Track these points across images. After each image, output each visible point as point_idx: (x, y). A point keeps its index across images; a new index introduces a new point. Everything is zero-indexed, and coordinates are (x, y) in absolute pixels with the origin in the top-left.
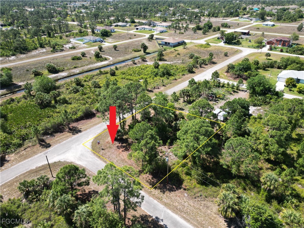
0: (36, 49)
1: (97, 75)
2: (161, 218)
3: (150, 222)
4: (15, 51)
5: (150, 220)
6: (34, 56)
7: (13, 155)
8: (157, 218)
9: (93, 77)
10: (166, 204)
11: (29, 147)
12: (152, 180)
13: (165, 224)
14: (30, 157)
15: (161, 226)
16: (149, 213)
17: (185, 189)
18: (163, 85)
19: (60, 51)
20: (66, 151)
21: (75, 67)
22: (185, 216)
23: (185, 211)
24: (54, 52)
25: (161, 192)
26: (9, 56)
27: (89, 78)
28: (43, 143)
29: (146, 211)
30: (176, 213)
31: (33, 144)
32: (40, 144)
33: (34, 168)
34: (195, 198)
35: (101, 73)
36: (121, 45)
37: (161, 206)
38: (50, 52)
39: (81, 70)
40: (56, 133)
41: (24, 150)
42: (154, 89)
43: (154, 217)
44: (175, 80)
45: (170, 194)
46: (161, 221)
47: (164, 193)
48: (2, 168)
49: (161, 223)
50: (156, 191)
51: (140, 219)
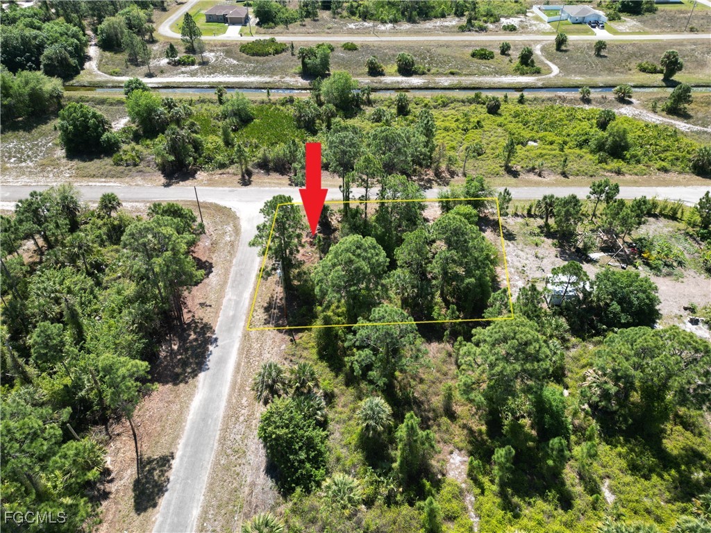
0: (443, 16)
1: (463, 102)
2: (218, 343)
3: (204, 337)
4: (403, 14)
5: (208, 334)
6: (419, 32)
7: (206, 174)
8: (216, 340)
9: (452, 103)
10: (246, 336)
11: (228, 173)
12: (278, 301)
13: (213, 352)
14: (215, 186)
15: (207, 349)
16: (217, 329)
17: (291, 340)
18: (564, 174)
19: (476, 31)
20: (251, 201)
21: (452, 74)
22: (243, 364)
23: (251, 360)
24: (463, 31)
25: (265, 320)
26: (386, 22)
27: (439, 102)
28: (247, 177)
29: (218, 324)
30: (240, 354)
31: (235, 172)
32: (243, 176)
34: (286, 359)
35: (476, 100)
36: (634, 45)
37: (238, 334)
38: (457, 29)
39: (456, 82)
40: (275, 171)
41: (221, 174)
42: (529, 171)
43: (214, 336)
44: (616, 173)
45: (271, 330)
46: (214, 345)
47: (265, 324)
48: (181, 183)
49: (211, 348)
50: (261, 315)
51: (200, 326)
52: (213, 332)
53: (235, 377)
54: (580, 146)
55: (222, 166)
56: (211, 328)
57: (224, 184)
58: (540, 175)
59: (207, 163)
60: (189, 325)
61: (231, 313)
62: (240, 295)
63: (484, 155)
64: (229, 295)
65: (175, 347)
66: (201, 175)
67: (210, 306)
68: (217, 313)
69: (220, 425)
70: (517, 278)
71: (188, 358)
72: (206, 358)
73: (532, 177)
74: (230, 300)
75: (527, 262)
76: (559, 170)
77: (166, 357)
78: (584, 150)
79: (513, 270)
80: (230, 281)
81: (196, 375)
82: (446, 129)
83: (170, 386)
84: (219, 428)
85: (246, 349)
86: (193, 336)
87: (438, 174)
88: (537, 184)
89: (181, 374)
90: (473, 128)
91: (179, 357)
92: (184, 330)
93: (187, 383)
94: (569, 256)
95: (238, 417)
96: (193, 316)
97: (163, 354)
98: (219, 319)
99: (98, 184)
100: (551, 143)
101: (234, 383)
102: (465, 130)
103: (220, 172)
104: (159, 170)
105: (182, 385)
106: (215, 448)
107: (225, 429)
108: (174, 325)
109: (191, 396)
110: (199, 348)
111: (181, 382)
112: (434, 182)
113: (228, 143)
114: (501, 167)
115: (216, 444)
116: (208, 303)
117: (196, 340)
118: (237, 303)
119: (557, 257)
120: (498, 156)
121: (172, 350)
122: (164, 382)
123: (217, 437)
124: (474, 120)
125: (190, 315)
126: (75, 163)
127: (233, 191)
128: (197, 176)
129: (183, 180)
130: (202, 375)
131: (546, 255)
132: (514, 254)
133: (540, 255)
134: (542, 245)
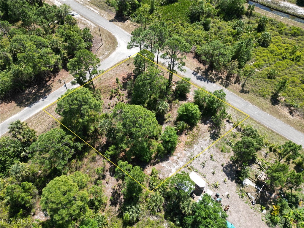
2: (45, 100)
3: (44, 94)
7: (129, 22)
13: (39, 102)
14: (125, 30)
15: (39, 99)
22: (41, 113)
23: (44, 114)
29: (54, 92)
30: (45, 109)
33: (113, 35)
34: (53, 122)
42: (287, 106)
43: (47, 96)
46: (43, 99)
48: (117, 22)
49: (41, 100)
51: (49, 89)
52: (48, 94)
53: (33, 116)
56: (50, 92)
57: (129, 31)
58: (291, 112)
60: (47, 85)
63: (272, 80)
65: (33, 91)
67: (61, 83)
68: (59, 87)
70: (185, 160)
71: (31, 98)
72: (35, 102)
73: (285, 111)
75: (202, 156)
77: (27, 93)
79: (189, 154)
81: (25, 107)
82: (272, 52)
83: (16, 104)
85: (49, 108)
86: (42, 91)
88: (281, 116)
89: (24, 103)
90: (290, 59)
91: (30, 96)
92: (43, 87)
93: (20, 107)
94: (231, 171)
96: (52, 83)
97: (27, 91)
98: (57, 90)
99: (92, 9)
101: (30, 118)
102: (283, 58)
103: (135, 24)
104: (116, 12)
105: (19, 107)
108: (42, 83)
109: (16, 113)
110: (38, 97)
111: (20, 106)
113: (151, 12)
114: (272, 93)
117: (41, 93)
119: (222, 166)
121: (31, 92)
122: (16, 103)
124: (298, 53)
125: (52, 82)
128: (126, 22)
130: (27, 108)
131: (218, 160)
132: (202, 147)
133: (214, 158)
134: (225, 153)
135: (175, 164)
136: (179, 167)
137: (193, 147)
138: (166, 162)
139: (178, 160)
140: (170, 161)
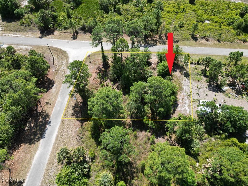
2: (51, 124)
3: (45, 121)
5: (47, 119)
7: (58, 32)
8: (50, 122)
10: (63, 121)
11: (68, 32)
12: (79, 104)
13: (48, 129)
14: (61, 39)
15: (46, 127)
16: (51, 116)
17: (82, 126)
18: (219, 41)
20: (76, 48)
22: (59, 136)
23: (63, 134)
25: (72, 113)
28: (76, 35)
29: (52, 114)
30: (59, 130)
31: (71, 32)
32: (74, 34)
33: (54, 47)
34: (78, 135)
37: (60, 120)
40: (88, 32)
41: (65, 33)
42: (202, 38)
43: (50, 120)
44: (243, 41)
45: (73, 119)
46: (49, 125)
47: (72, 116)
48: (47, 36)
49: (47, 126)
50: (71, 111)
51: (45, 114)
52: (49, 118)
53: (55, 142)
54: (229, 25)
55: (66, 28)
56: (49, 116)
57: (65, 38)
58: (207, 41)
59: (59, 26)
60: (40, 113)
61: (58, 109)
62: (63, 99)
63: (183, 28)
64: (59, 99)
65: (32, 125)
66: (56, 33)
67: (50, 104)
68: (53, 108)
69: (45, 167)
70: (186, 98)
71: (37, 131)
72: (44, 132)
73: (204, 41)
74: (59, 101)
75: (192, 90)
76: (217, 38)
77: (28, 130)
78: (230, 27)
79: (185, 94)
80: (60, 91)
81: (39, 140)
82: (168, 12)
83: (28, 145)
84: (45, 169)
85: (62, 128)
86: (41, 120)
87: (160, 38)
88: (205, 45)
89: (33, 139)
90: (180, 12)
91: (33, 130)
92: (38, 116)
93: (35, 144)
94: (213, 88)
95: (53, 164)
96: (42, 109)
97: (27, 128)
98: (53, 112)
99: (13, 35)
100: (216, 22)
101: (54, 146)
102: (176, 13)
103: (65, 31)
104: (39, 29)
105: (33, 145)
106: (42, 179)
107: (47, 170)
108: (34, 113)
109: (36, 151)
110: (42, 126)
111: (32, 143)
112: (158, 42)
113: (69, 16)
114: (190, 35)
115: (42, 177)
116: (50, 103)
117: (42, 122)
118: (62, 103)
119: (207, 88)
120: (189, 29)
121: (31, 126)
122: (26, 143)
123: (43, 174)
124: (182, 7)
125: (41, 108)
126: (5, 23)
127: (68, 42)
128: (55, 33)
129: (48, 35)
130: (41, 140)
131: (202, 86)
132: (187, 85)
133: (199, 87)
134: (201, 81)
135: (184, 104)
136: (187, 104)
137: (183, 89)
138: (179, 107)
139: (183, 101)
140: (180, 105)
